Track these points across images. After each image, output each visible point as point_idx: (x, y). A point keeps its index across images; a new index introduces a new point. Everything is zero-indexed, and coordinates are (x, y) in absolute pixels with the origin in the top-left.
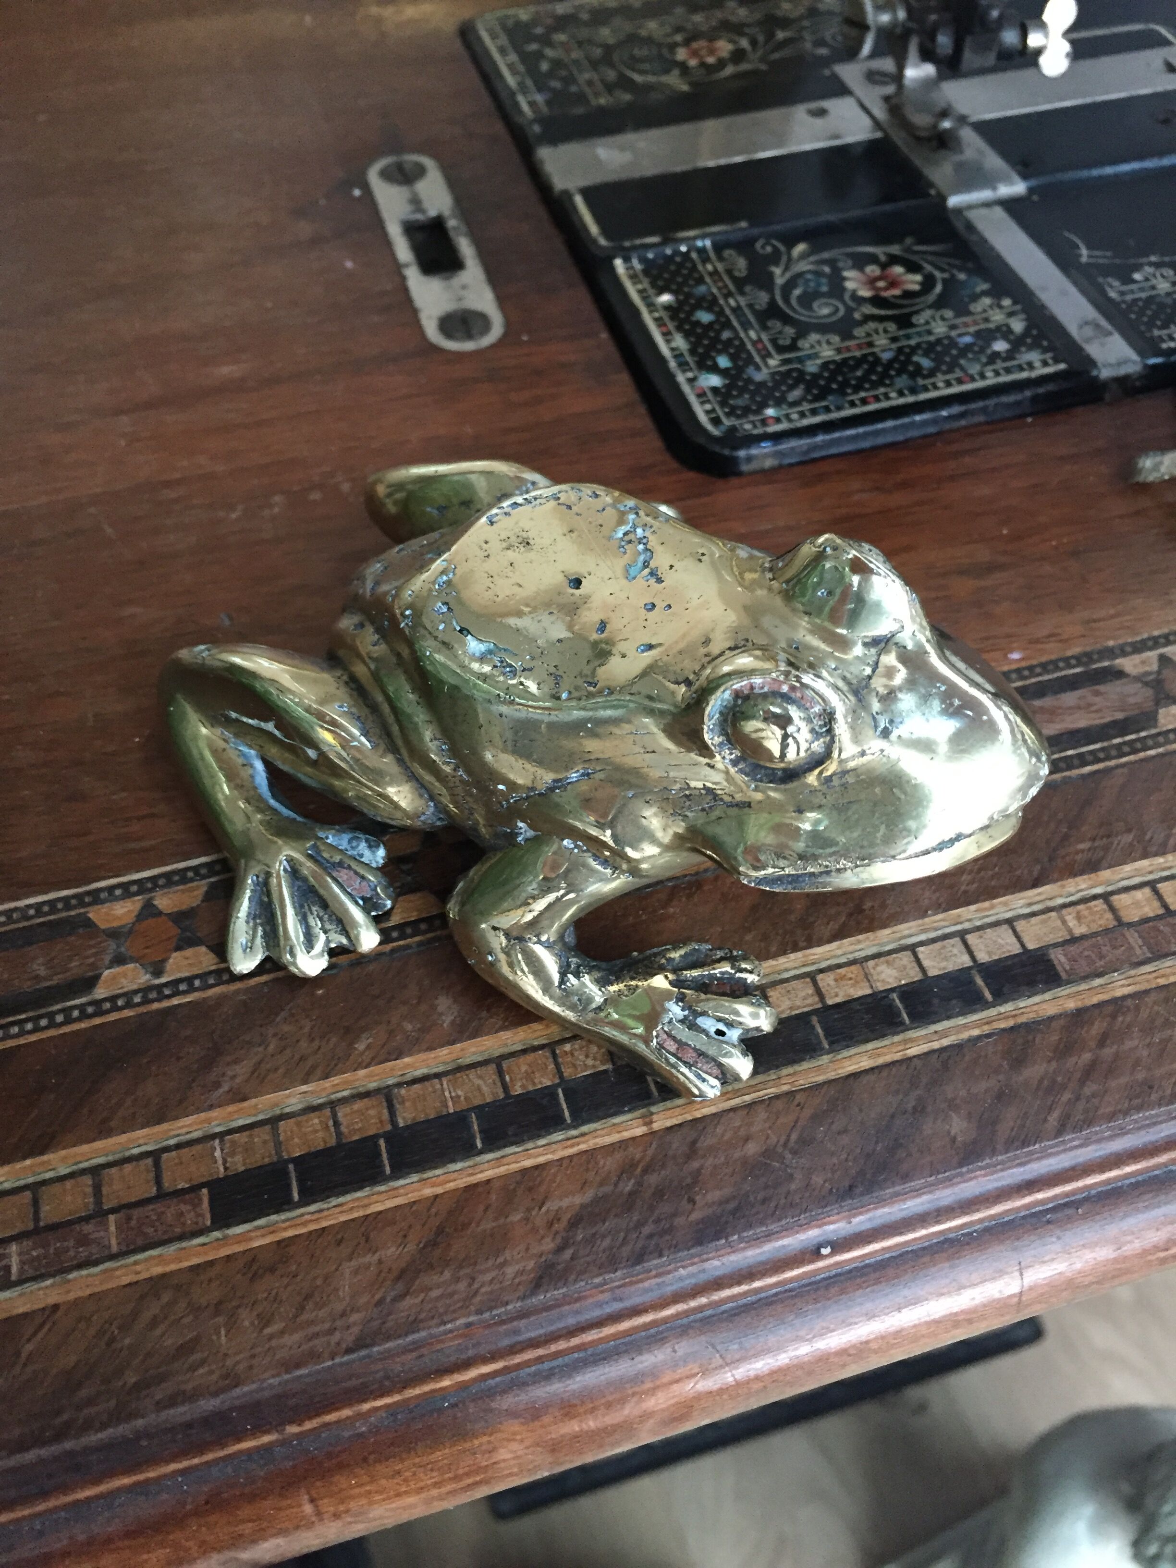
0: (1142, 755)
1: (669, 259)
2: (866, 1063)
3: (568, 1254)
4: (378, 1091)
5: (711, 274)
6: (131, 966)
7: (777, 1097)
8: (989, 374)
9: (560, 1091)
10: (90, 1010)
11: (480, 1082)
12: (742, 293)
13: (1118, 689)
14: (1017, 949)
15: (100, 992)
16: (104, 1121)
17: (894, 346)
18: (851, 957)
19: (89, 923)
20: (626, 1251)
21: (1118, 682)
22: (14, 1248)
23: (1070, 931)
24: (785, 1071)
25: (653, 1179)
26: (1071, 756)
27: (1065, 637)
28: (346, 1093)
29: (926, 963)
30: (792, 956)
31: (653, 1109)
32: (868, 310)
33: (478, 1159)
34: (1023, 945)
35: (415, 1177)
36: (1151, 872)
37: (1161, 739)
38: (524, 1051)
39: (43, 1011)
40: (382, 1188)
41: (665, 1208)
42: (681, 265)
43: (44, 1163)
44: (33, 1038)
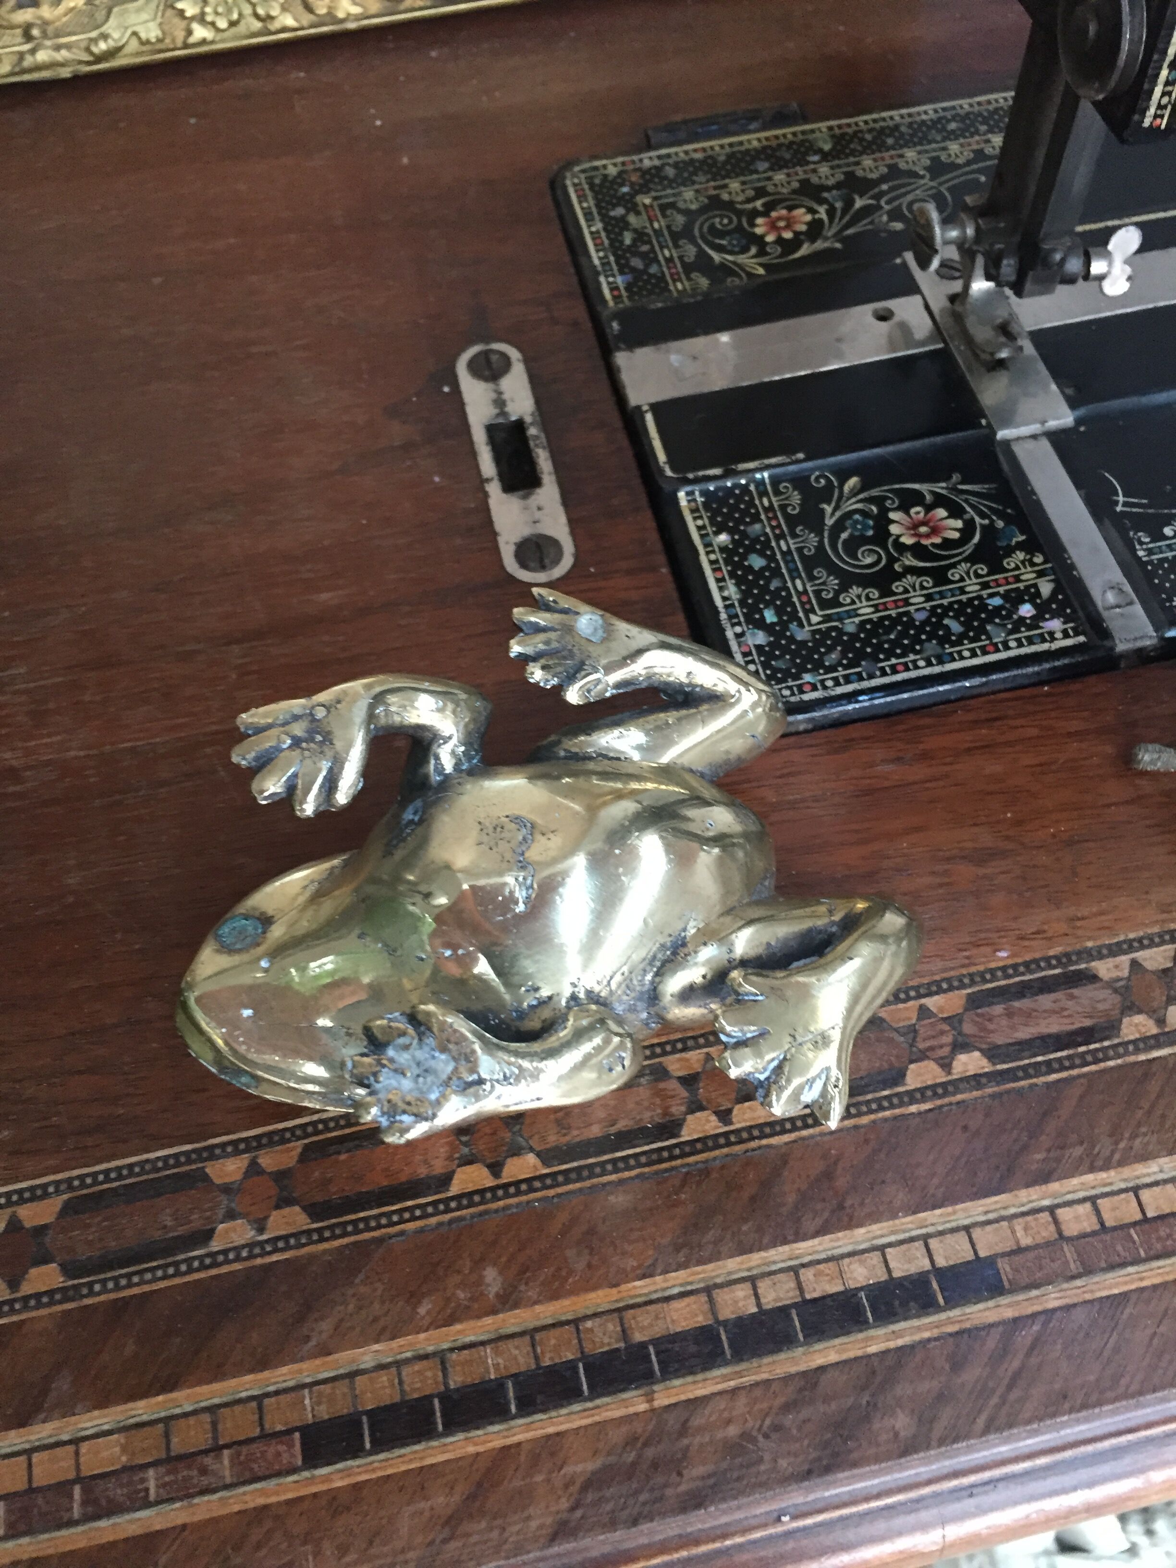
0: (1102, 1065)
1: (729, 491)
2: (833, 1357)
3: (578, 1513)
4: (434, 1354)
5: (767, 510)
6: (240, 1221)
7: (757, 1384)
8: (1013, 644)
9: (581, 1365)
10: (208, 1261)
11: (517, 1352)
12: (794, 535)
13: (1090, 994)
14: (970, 1256)
15: (215, 1245)
16: (219, 1366)
17: (928, 605)
18: (829, 1253)
19: (206, 1178)
20: (624, 1514)
21: (1091, 987)
22: (151, 1472)
23: (1018, 1242)
24: (767, 1360)
25: (650, 1453)
26: (1039, 1063)
27: (1049, 934)
28: (409, 1355)
29: (892, 1265)
30: (781, 1249)
31: (656, 1388)
32: (910, 561)
33: (513, 1423)
34: (976, 1252)
35: (461, 1436)
36: (1093, 1188)
37: (1121, 1050)
38: (553, 1325)
39: (170, 1260)
40: (434, 1443)
41: (659, 1479)
42: (739, 499)
43: (172, 1400)
44: (162, 1284)
